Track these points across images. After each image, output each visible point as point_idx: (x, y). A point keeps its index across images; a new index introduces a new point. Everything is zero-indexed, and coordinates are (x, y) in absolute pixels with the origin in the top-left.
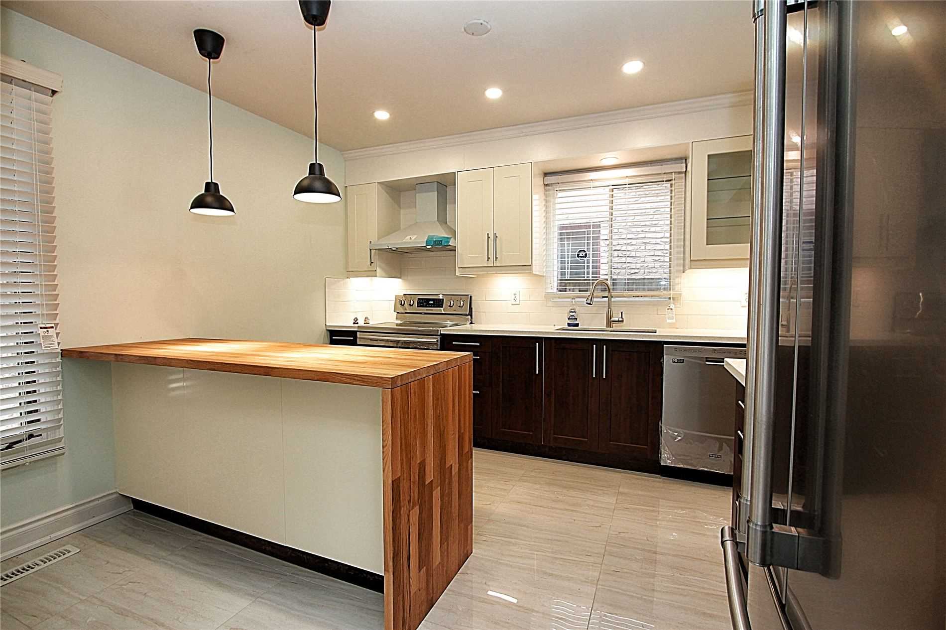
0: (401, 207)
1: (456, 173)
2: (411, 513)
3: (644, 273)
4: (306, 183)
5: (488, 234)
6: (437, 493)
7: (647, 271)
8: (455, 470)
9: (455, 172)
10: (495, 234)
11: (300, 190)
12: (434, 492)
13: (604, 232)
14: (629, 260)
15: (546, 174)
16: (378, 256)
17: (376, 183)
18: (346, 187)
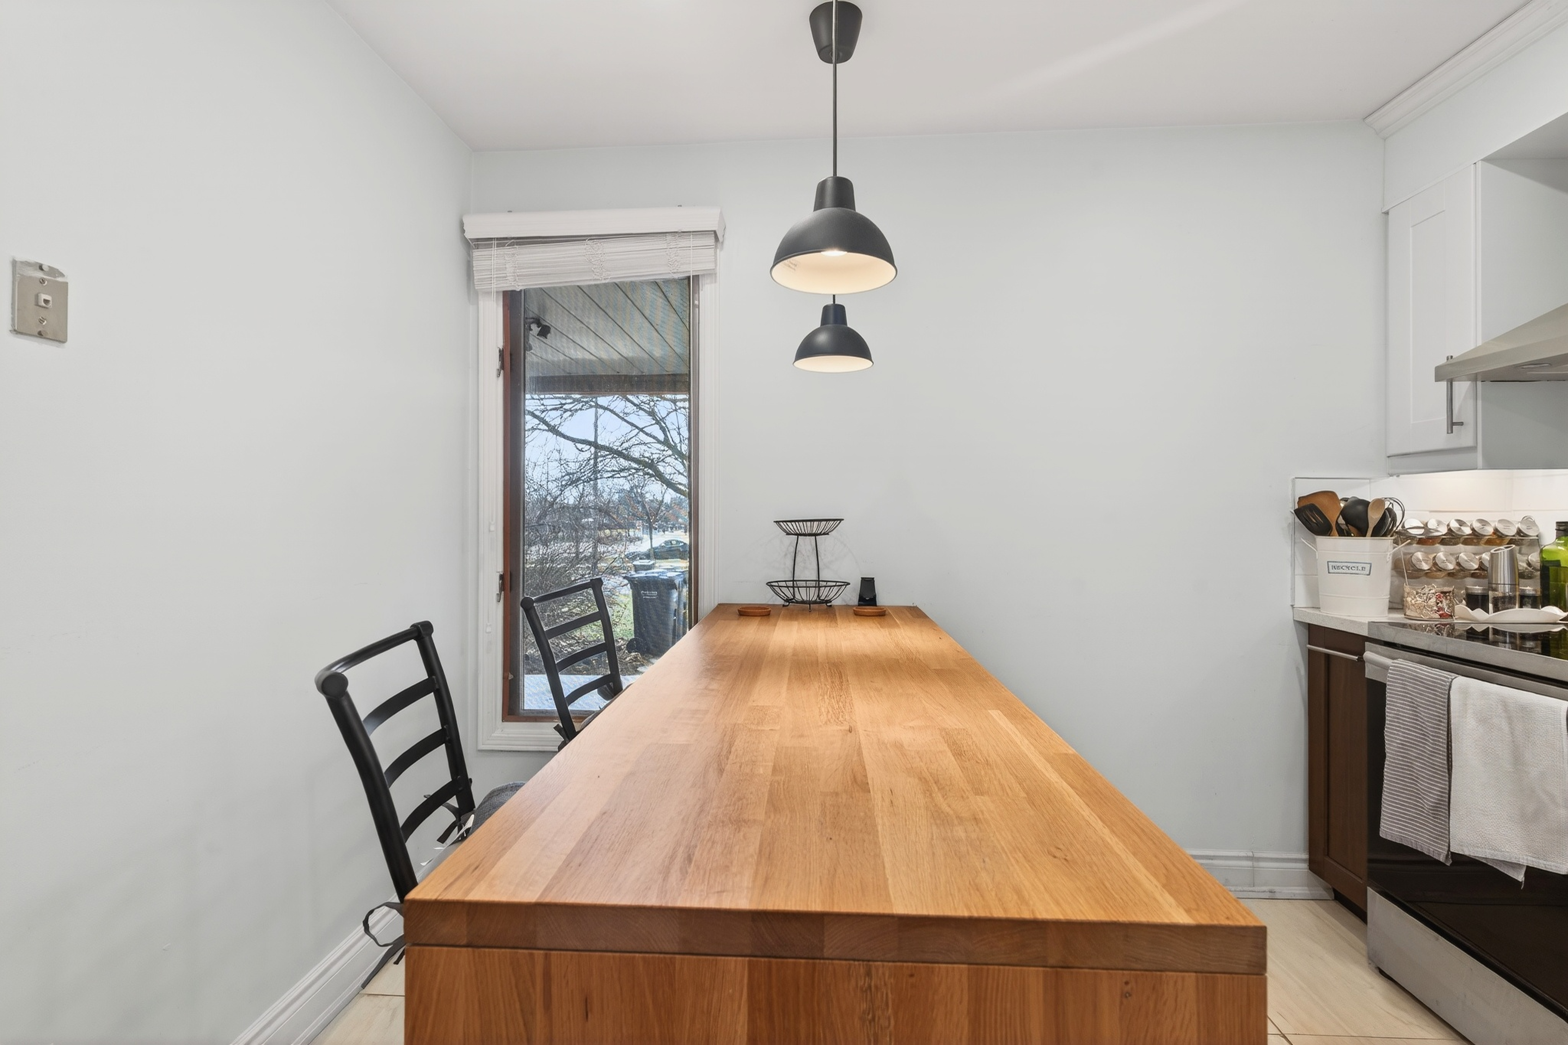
16: (1483, 400)
17: (1479, 164)
18: (1387, 213)
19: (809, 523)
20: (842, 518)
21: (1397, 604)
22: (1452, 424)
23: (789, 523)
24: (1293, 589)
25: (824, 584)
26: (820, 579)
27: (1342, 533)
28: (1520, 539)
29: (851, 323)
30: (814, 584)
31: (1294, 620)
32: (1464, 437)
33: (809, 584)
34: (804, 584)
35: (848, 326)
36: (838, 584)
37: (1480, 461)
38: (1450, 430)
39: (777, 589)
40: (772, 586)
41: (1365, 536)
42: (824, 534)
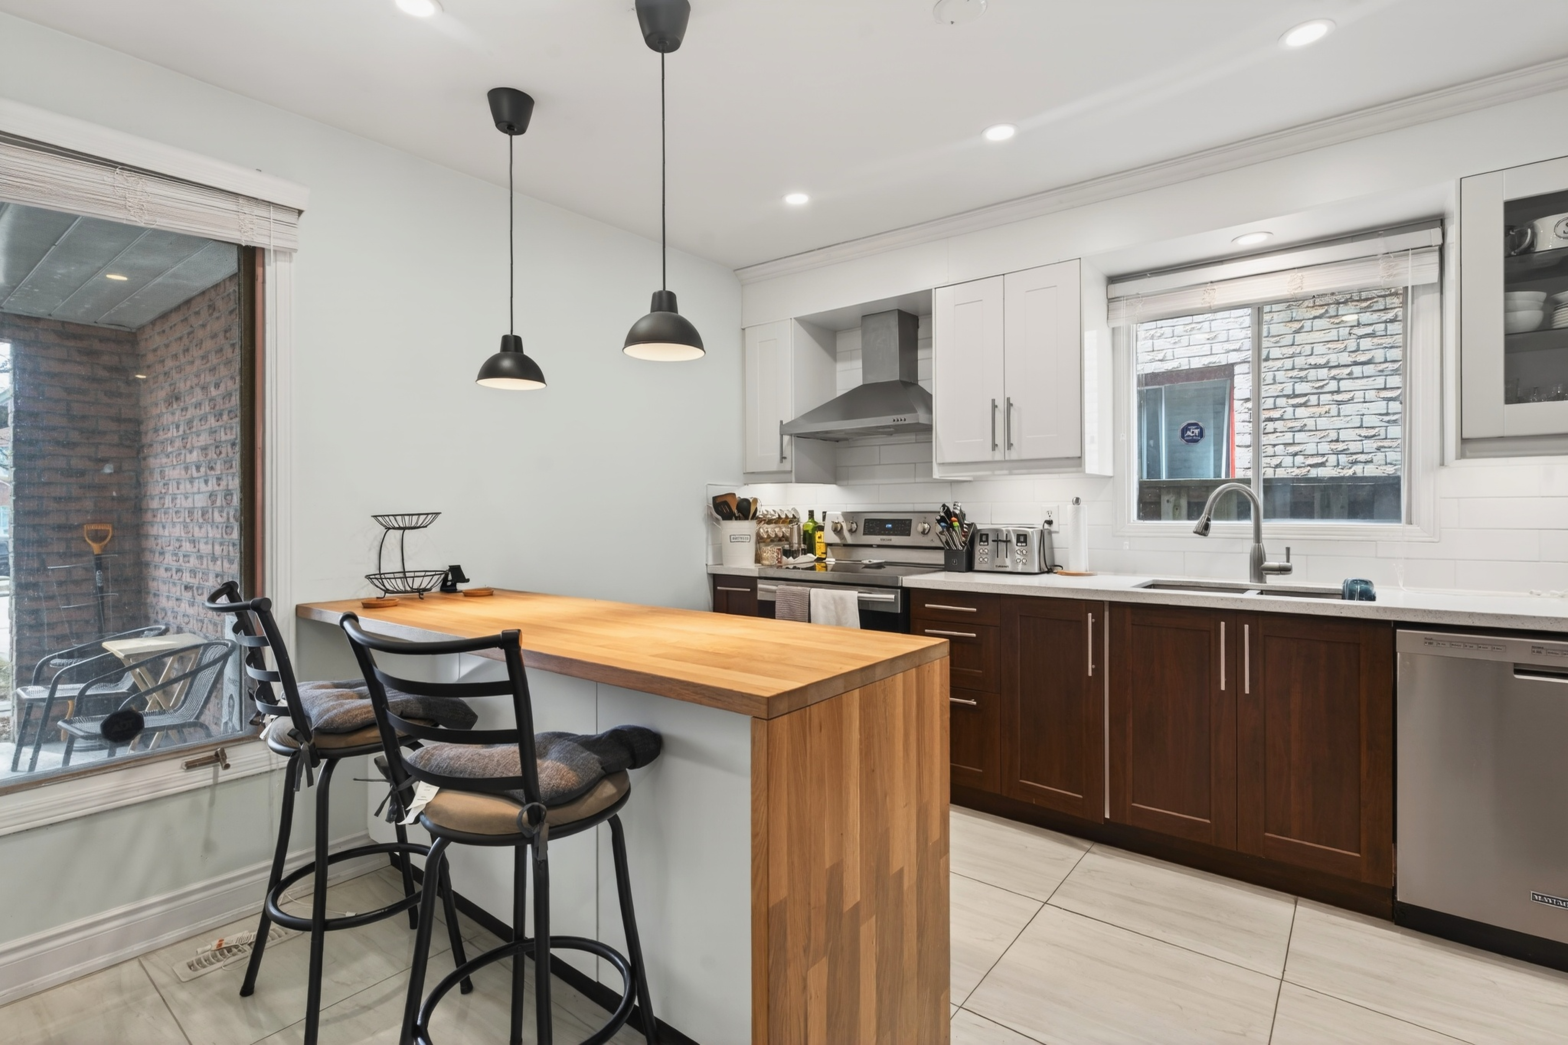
0: (837, 358)
1: (933, 290)
2: (811, 972)
3: (1338, 464)
4: (644, 326)
5: (993, 401)
6: (868, 930)
7: (1343, 459)
8: (909, 881)
9: (931, 289)
10: (1008, 399)
11: (634, 338)
12: (861, 928)
13: (1242, 385)
14: (1299, 437)
15: (1112, 280)
16: (795, 447)
17: (793, 320)
18: (743, 329)
19: (408, 517)
20: (439, 512)
21: (758, 559)
22: (783, 458)
23: (386, 518)
24: (707, 554)
25: (412, 574)
26: (406, 570)
27: (737, 518)
28: (794, 520)
29: (527, 352)
30: (401, 575)
31: (708, 574)
32: (787, 466)
33: (397, 575)
34: (392, 576)
35: (525, 353)
36: (428, 573)
37: (794, 480)
38: (782, 461)
39: (376, 581)
40: (371, 579)
41: (748, 519)
42: (423, 527)
